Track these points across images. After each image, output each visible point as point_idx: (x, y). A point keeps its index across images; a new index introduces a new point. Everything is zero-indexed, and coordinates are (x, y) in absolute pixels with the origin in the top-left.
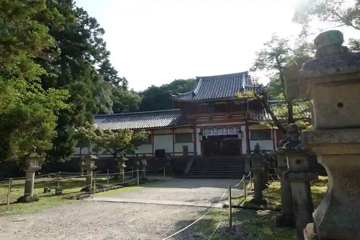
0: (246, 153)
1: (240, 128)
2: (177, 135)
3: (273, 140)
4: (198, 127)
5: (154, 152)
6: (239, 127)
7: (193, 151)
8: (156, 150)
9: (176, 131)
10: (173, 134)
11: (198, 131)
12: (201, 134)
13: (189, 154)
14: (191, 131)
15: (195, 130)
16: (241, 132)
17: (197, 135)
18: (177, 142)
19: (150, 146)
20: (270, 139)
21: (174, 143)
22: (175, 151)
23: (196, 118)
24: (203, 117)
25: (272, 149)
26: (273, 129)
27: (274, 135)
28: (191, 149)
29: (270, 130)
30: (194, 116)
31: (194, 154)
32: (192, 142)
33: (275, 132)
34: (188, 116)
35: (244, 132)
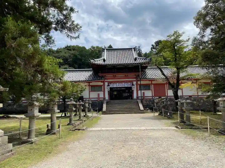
0: (136, 98)
2: (92, 86)
3: (152, 90)
4: (106, 82)
6: (132, 82)
7: (103, 97)
9: (91, 84)
10: (89, 85)
11: (106, 84)
12: (108, 86)
13: (100, 99)
14: (102, 84)
15: (104, 84)
16: (133, 85)
17: (106, 86)
18: (92, 91)
20: (150, 90)
22: (90, 97)
24: (109, 75)
25: (151, 96)
26: (152, 84)
27: (152, 87)
28: (101, 96)
29: (150, 84)
30: (104, 75)
31: (104, 99)
32: (102, 91)
33: (153, 85)
34: (100, 74)
35: (135, 85)
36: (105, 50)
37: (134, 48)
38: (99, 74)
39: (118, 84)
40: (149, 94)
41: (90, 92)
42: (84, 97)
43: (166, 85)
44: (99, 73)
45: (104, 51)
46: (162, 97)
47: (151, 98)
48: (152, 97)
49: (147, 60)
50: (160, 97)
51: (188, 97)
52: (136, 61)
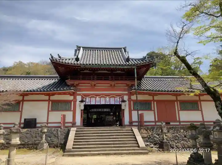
0: (129, 124)
1: (122, 98)
2: (53, 101)
3: (154, 111)
4: (79, 95)
5: (23, 121)
6: (121, 96)
7: (71, 121)
8: (25, 119)
9: (52, 98)
10: (49, 100)
11: (79, 98)
12: (82, 101)
13: (66, 125)
14: (71, 98)
15: (75, 98)
16: (123, 101)
17: (78, 103)
18: (52, 110)
19: (18, 114)
20: (151, 110)
21: (48, 111)
22: (49, 121)
23: (77, 85)
24: (85, 84)
25: (154, 120)
26: (154, 100)
27: (154, 106)
28: (69, 118)
29: (151, 101)
30: (76, 82)
31: (73, 124)
32: (70, 110)
33: (155, 103)
34: (69, 82)
35: (127, 102)
36: (82, 48)
37: (124, 48)
38: (66, 81)
39: (98, 98)
40: (149, 116)
41: (50, 112)
42: (37, 121)
43: (176, 103)
44: (67, 79)
45: (79, 50)
46: (171, 123)
47: (154, 124)
48: (155, 122)
49: (146, 61)
50: (168, 123)
51: (212, 123)
52: (128, 62)
